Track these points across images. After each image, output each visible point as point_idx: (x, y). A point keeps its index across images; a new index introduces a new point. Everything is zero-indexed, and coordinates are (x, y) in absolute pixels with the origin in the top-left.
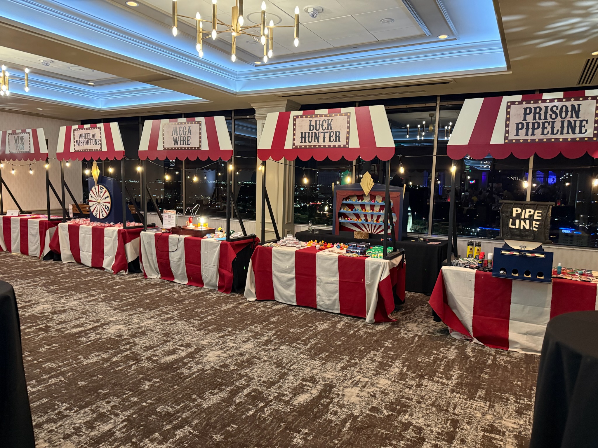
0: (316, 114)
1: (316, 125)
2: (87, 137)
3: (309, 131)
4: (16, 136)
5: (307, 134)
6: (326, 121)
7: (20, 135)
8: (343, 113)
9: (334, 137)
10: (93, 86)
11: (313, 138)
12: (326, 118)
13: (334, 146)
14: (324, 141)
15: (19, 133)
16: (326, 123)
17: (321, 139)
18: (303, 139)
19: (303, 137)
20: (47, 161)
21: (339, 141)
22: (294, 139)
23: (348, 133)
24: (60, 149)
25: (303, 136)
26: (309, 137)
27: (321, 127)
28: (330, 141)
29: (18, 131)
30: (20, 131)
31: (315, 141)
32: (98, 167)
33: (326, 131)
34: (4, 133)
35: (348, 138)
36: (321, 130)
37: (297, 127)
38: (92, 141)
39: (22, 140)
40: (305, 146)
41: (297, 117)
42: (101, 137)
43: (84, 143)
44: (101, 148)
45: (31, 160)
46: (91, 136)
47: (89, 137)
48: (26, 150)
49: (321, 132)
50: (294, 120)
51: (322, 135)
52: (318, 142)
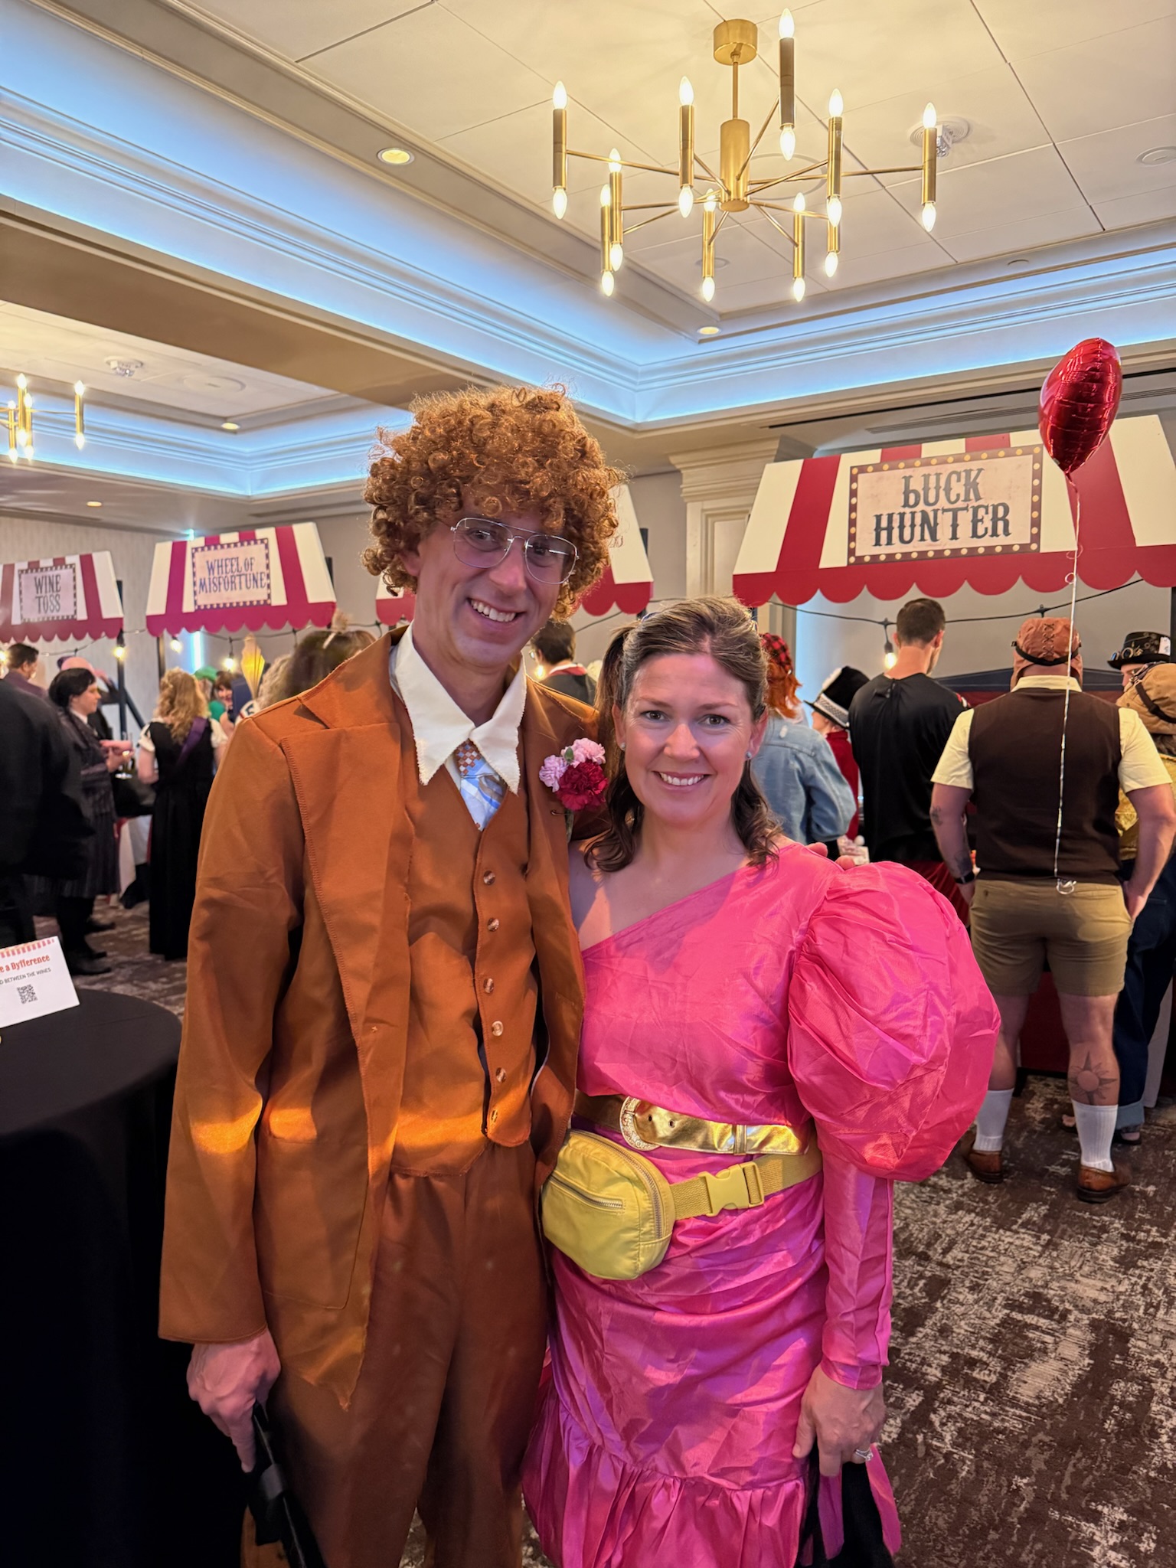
0: (924, 455)
1: (926, 489)
2: (229, 567)
3: (902, 510)
4: (39, 575)
5: (896, 518)
6: (959, 474)
7: (50, 573)
8: (1017, 448)
9: (988, 524)
10: (234, 432)
11: (918, 530)
12: (960, 467)
13: (990, 549)
14: (954, 537)
15: (47, 568)
16: (959, 480)
17: (944, 531)
18: (884, 534)
19: (883, 529)
20: (121, 641)
21: (1006, 533)
22: (852, 538)
23: (1037, 506)
24: (157, 605)
25: (884, 523)
26: (902, 527)
27: (942, 494)
28: (975, 535)
29: (43, 564)
30: (50, 563)
31: (923, 539)
32: (259, 651)
33: (960, 504)
34: (9, 569)
35: (1036, 523)
36: (943, 503)
37: (860, 501)
38: (243, 578)
39: (53, 584)
40: (891, 556)
41: (862, 469)
42: (268, 566)
43: (222, 586)
44: (269, 596)
45: (79, 637)
46: (241, 564)
47: (235, 567)
48: (65, 611)
49: (944, 511)
50: (853, 479)
51: (945, 520)
52: (934, 538)
